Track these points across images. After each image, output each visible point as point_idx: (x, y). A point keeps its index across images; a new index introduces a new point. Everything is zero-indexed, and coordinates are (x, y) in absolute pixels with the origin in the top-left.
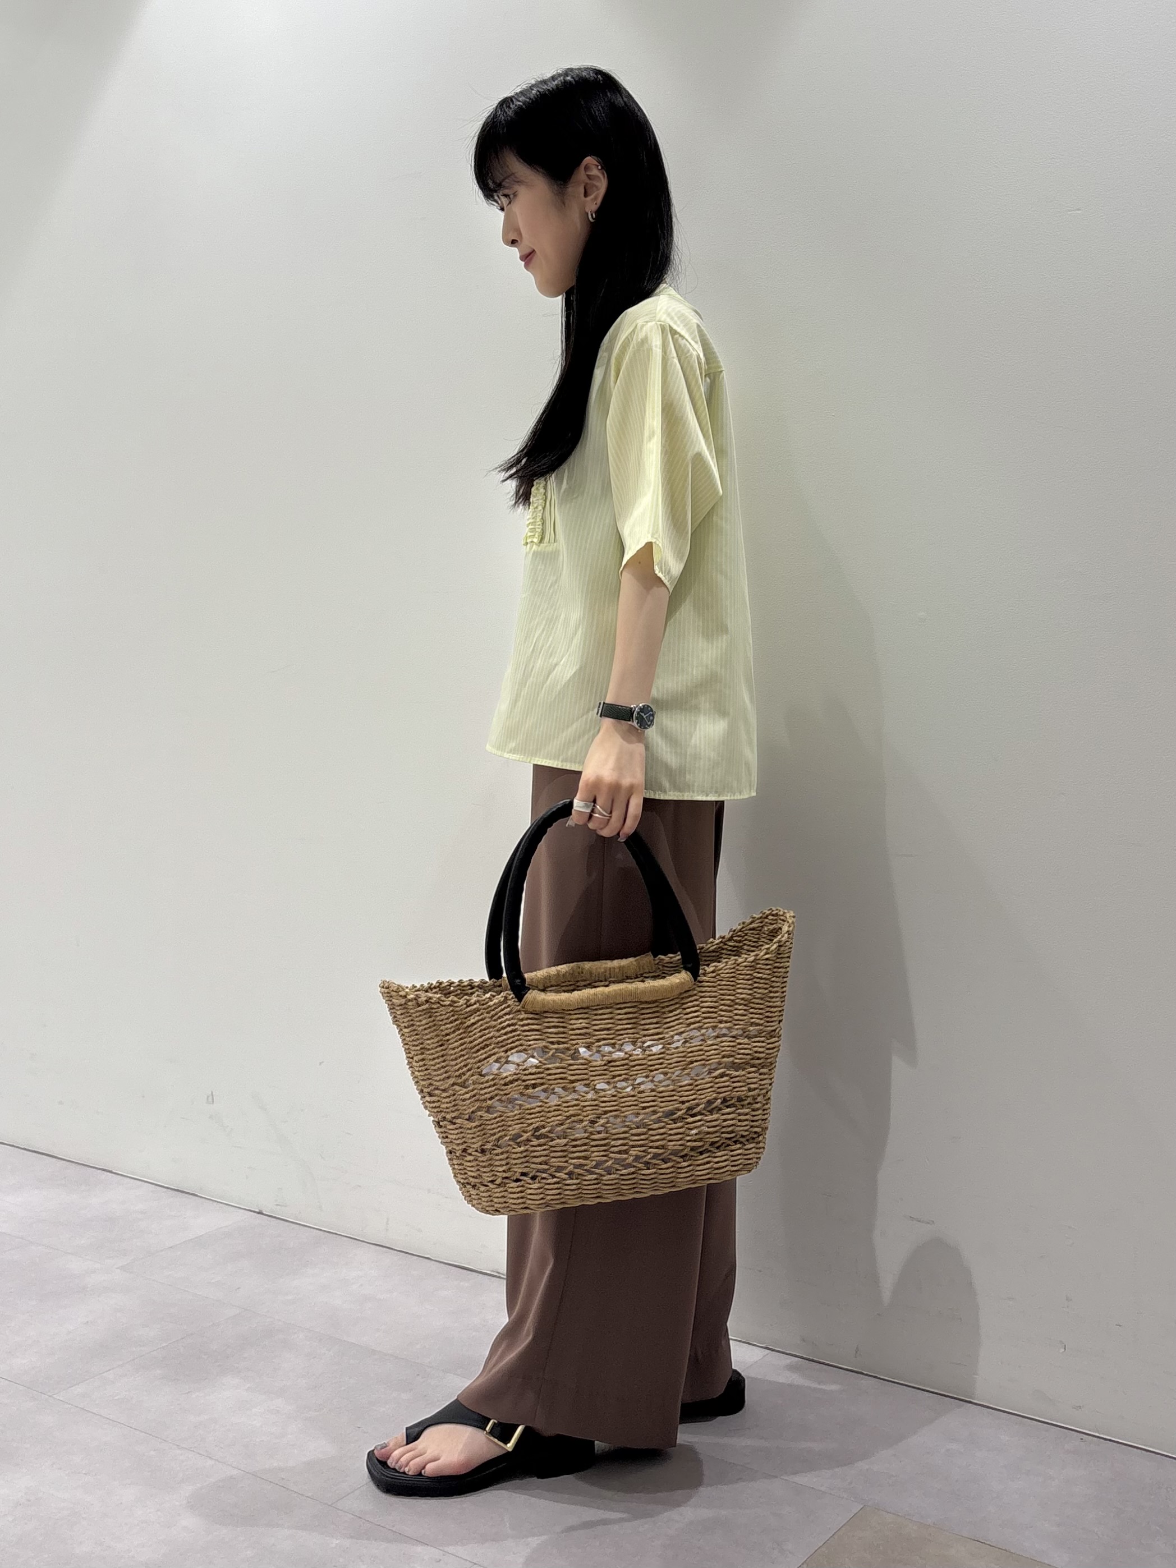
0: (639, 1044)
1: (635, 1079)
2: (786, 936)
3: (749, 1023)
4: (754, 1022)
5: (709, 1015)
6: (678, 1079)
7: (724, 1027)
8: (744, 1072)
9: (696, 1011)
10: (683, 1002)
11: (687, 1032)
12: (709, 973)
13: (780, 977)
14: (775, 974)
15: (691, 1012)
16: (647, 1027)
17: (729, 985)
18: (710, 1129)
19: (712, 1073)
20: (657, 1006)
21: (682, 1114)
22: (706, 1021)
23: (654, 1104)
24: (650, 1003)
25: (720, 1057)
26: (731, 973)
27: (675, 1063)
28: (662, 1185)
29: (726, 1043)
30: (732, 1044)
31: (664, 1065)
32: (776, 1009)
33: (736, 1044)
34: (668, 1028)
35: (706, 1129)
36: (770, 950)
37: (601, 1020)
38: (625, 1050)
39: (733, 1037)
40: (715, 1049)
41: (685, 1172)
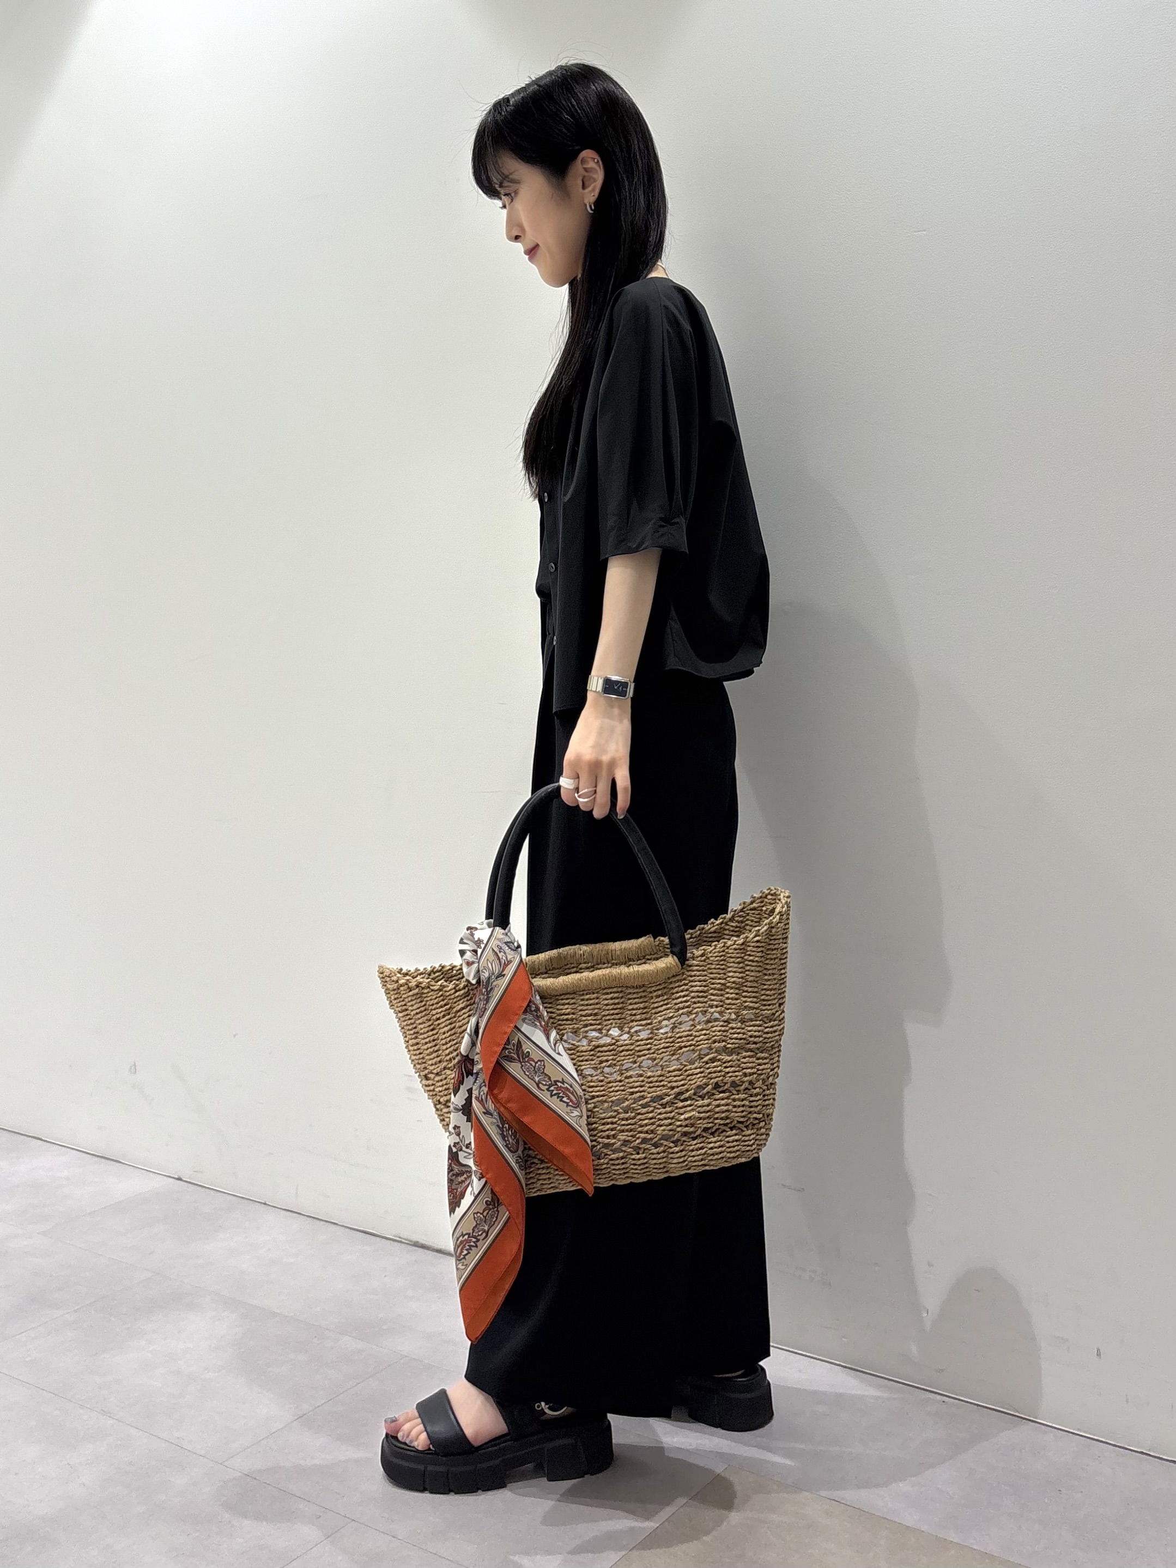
1: (622, 1065)
2: (778, 917)
3: (742, 1007)
4: (747, 1006)
5: (699, 999)
6: (666, 1065)
7: (715, 1012)
8: (739, 1058)
9: (684, 996)
10: (671, 986)
11: (676, 1017)
12: (697, 957)
13: (775, 959)
14: (769, 957)
15: (680, 997)
16: (634, 1012)
17: (719, 969)
18: (702, 1115)
19: (702, 1058)
20: (644, 991)
21: (671, 1099)
22: (695, 1006)
23: (641, 1089)
24: (637, 988)
25: (710, 1041)
26: (721, 956)
27: (664, 1048)
28: (655, 1171)
29: (717, 1027)
30: (723, 1029)
31: (652, 1051)
32: (773, 992)
33: (727, 1028)
34: (656, 1013)
35: (697, 1114)
36: (761, 932)
37: (587, 1005)
38: (611, 1035)
39: (725, 1022)
40: (705, 1035)
41: (677, 1158)
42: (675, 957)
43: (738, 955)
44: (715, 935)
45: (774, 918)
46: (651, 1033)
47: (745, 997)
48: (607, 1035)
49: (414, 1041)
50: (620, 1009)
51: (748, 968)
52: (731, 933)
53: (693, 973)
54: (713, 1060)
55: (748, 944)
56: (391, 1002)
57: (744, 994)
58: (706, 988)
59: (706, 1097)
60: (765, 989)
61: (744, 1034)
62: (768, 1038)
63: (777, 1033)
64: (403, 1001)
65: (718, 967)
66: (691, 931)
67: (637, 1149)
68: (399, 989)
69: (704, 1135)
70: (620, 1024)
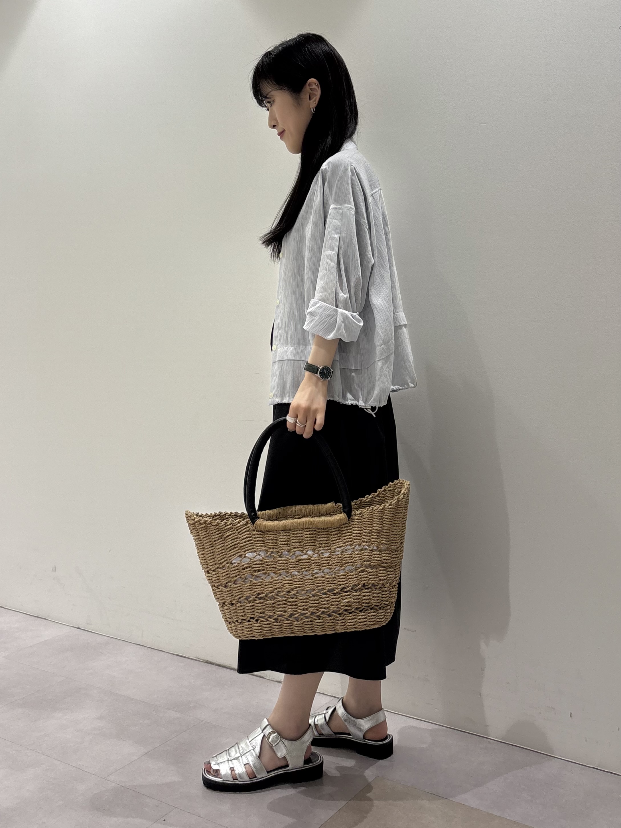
0: (317, 552)
1: (313, 571)
2: (402, 495)
3: (381, 543)
4: (383, 543)
5: (357, 538)
6: (337, 572)
7: (365, 545)
8: (377, 570)
9: (349, 535)
10: (342, 529)
11: (344, 546)
12: (358, 515)
13: (400, 518)
14: (396, 517)
15: (347, 536)
16: (321, 542)
17: (369, 522)
18: (355, 601)
19: (357, 570)
20: (327, 531)
21: (339, 591)
22: (355, 541)
23: (323, 584)
24: (323, 529)
25: (362, 561)
26: (370, 515)
27: (336, 563)
28: (328, 629)
29: (366, 554)
30: (369, 554)
31: (330, 564)
32: (398, 536)
33: (372, 554)
34: (333, 544)
35: (352, 600)
36: (393, 503)
37: (296, 537)
38: (308, 554)
39: (371, 551)
40: (359, 557)
41: (341, 623)
42: (345, 514)
43: (380, 515)
44: (368, 503)
45: (400, 496)
46: (330, 554)
47: (382, 538)
48: (306, 554)
49: (202, 552)
50: (314, 540)
51: (384, 522)
52: (377, 503)
53: (355, 523)
54: (363, 571)
55: (385, 509)
56: (191, 530)
57: (382, 536)
58: (361, 532)
59: (358, 591)
60: (394, 534)
61: (380, 558)
62: (394, 561)
63: (399, 558)
64: (197, 530)
65: (368, 520)
66: (355, 501)
67: (319, 617)
68: (195, 524)
69: (356, 611)
70: (313, 548)
